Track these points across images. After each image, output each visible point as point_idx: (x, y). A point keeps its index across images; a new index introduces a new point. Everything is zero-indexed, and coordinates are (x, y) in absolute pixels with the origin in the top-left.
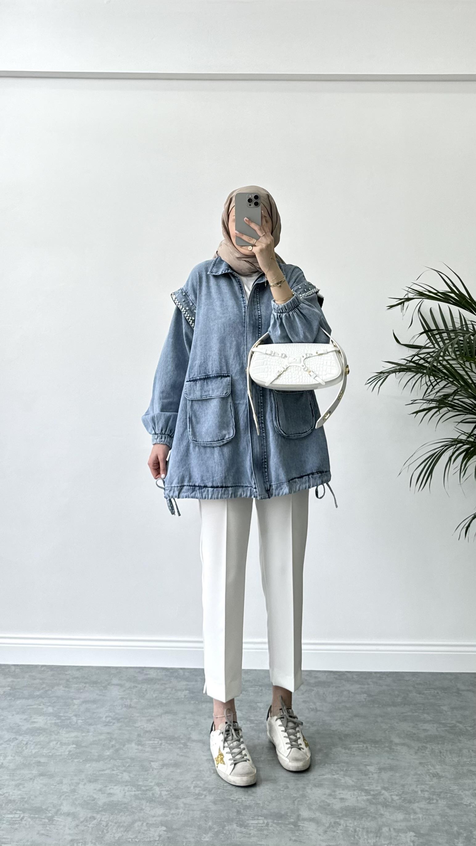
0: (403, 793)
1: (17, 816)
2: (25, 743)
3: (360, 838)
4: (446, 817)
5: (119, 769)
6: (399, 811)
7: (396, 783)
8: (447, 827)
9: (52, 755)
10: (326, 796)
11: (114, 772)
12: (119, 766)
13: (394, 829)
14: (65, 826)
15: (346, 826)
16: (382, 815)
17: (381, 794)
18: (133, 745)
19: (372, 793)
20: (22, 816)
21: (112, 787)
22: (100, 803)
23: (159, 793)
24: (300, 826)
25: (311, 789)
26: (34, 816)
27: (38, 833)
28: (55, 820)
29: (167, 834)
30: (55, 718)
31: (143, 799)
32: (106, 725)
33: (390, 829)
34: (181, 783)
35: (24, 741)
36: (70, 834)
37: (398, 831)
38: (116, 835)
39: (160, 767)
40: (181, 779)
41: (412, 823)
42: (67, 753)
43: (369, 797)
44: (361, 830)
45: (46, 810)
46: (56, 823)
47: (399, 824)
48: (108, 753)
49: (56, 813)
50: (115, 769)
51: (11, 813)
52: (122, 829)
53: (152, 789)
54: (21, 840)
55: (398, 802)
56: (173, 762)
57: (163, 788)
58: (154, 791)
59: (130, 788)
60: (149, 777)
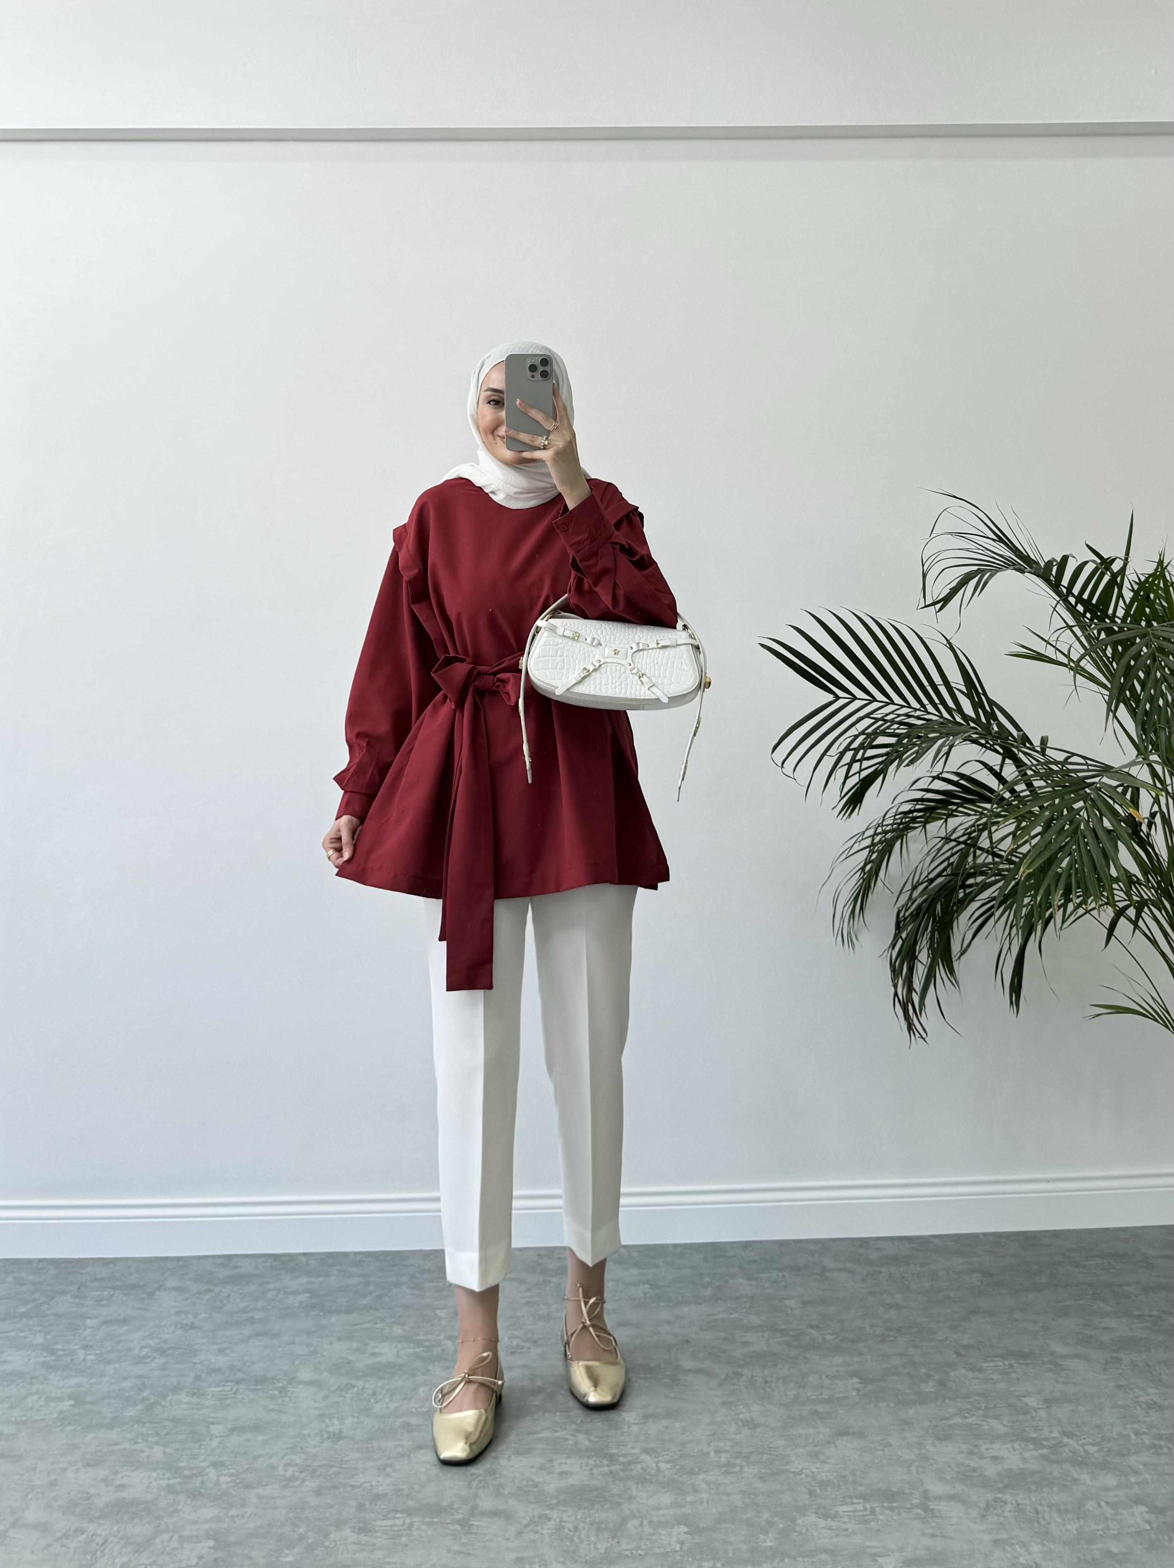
0: (681, 1456)
3: (582, 1542)
4: (753, 1496)
5: (147, 1441)
6: (667, 1489)
7: (670, 1441)
8: (750, 1514)
9: (27, 1421)
11: (136, 1447)
12: (148, 1435)
13: (651, 1522)
14: (25, 1547)
15: (561, 1522)
16: (632, 1498)
17: (639, 1461)
18: (183, 1396)
19: (622, 1459)
21: (128, 1473)
22: (100, 1502)
23: (215, 1479)
24: (474, 1525)
28: (9, 1537)
29: (214, 1553)
30: (45, 1354)
31: (182, 1492)
32: (138, 1363)
33: (642, 1523)
34: (260, 1459)
37: (659, 1525)
39: (227, 1434)
40: (261, 1452)
41: (687, 1510)
42: (56, 1415)
43: (615, 1468)
44: (586, 1526)
46: (10, 1542)
47: (661, 1512)
48: (132, 1412)
49: (13, 1525)
50: (140, 1441)
52: (131, 1549)
53: (202, 1474)
55: (667, 1473)
56: (253, 1422)
57: (224, 1470)
58: (205, 1478)
59: (161, 1474)
60: (202, 1451)
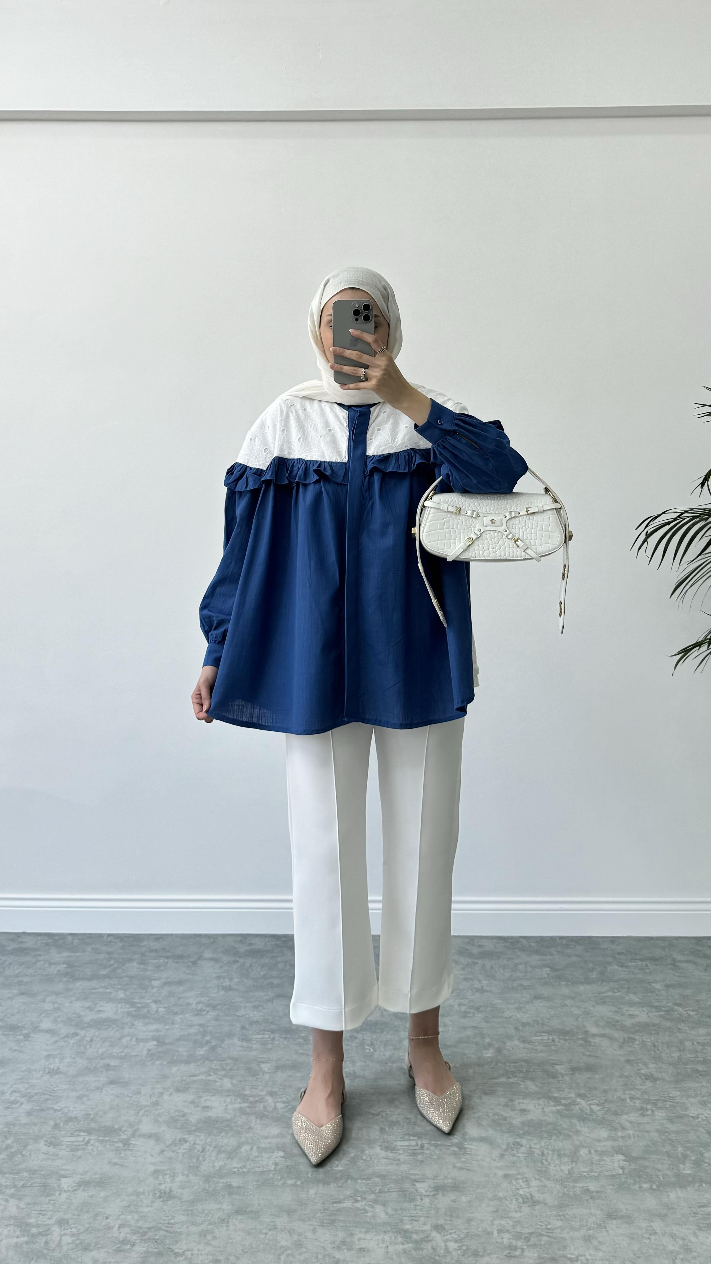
0: (606, 1100)
1: (80, 1139)
2: (88, 1039)
3: (549, 1164)
4: (667, 1134)
5: (217, 1074)
6: (602, 1126)
7: (595, 1088)
8: (668, 1148)
9: (125, 1056)
10: (500, 1107)
11: (210, 1078)
12: (217, 1070)
13: (596, 1151)
14: (145, 1152)
15: (530, 1148)
16: (578, 1132)
17: (576, 1103)
18: (235, 1040)
19: (563, 1101)
20: (87, 1138)
21: (209, 1098)
22: (193, 1119)
23: (273, 1105)
24: (466, 1148)
25: (480, 1098)
26: (103, 1138)
27: (109, 1163)
28: (132, 1144)
29: (285, 1162)
30: (128, 1006)
31: (252, 1114)
32: (197, 1015)
33: (590, 1151)
35: (88, 1037)
36: (152, 1164)
37: (602, 1153)
38: (216, 1164)
39: (274, 1071)
41: (620, 1143)
42: (145, 1053)
43: (560, 1108)
44: (550, 1152)
45: (120, 1131)
46: (134, 1147)
47: (602, 1144)
48: (201, 1052)
49: (133, 1135)
50: (212, 1074)
51: (72, 1135)
52: (223, 1156)
53: (263, 1100)
54: (87, 1172)
55: (599, 1113)
56: (290, 1062)
57: (278, 1098)
58: (266, 1103)
59: (233, 1099)
60: (259, 1084)
